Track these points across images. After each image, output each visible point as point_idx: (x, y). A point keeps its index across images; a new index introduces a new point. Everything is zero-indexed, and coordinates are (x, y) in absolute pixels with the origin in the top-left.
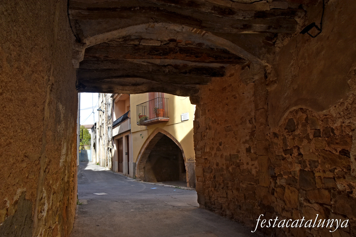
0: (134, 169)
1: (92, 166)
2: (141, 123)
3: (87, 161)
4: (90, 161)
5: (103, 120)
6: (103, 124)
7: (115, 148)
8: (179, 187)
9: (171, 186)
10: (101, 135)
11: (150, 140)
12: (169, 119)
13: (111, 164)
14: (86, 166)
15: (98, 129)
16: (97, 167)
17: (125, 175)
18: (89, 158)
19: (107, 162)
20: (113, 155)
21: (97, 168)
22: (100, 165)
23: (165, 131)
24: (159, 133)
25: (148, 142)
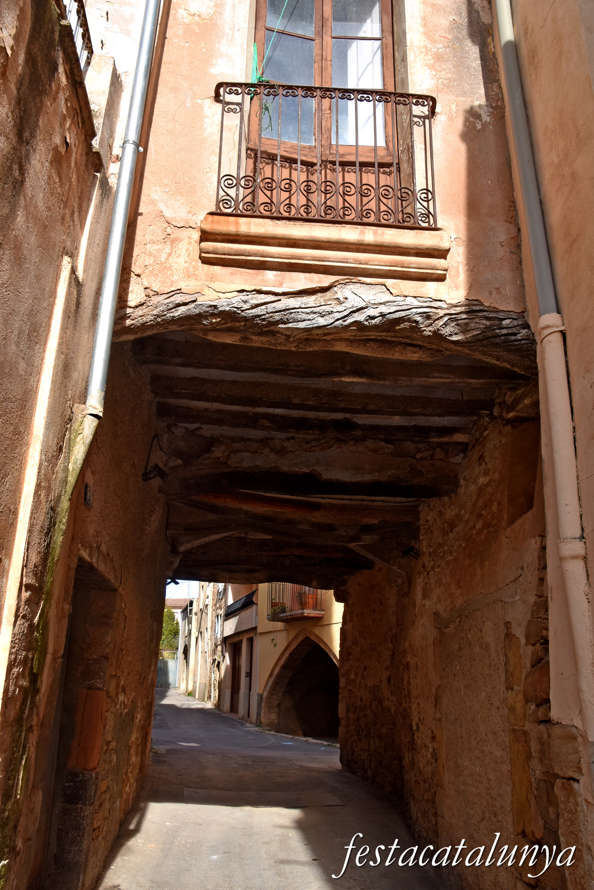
0: (259, 706)
1: (178, 697)
2: (274, 618)
3: (166, 686)
4: (173, 687)
5: (208, 598)
6: (207, 605)
7: (228, 661)
8: (334, 745)
9: (320, 742)
10: (202, 629)
11: (290, 651)
12: (323, 613)
13: (217, 696)
14: (163, 696)
15: (196, 614)
16: (188, 700)
17: (243, 719)
18: (171, 678)
19: (210, 692)
20: (222, 675)
21: (187, 702)
22: (194, 697)
23: (317, 636)
24: (307, 638)
25: (287, 654)
